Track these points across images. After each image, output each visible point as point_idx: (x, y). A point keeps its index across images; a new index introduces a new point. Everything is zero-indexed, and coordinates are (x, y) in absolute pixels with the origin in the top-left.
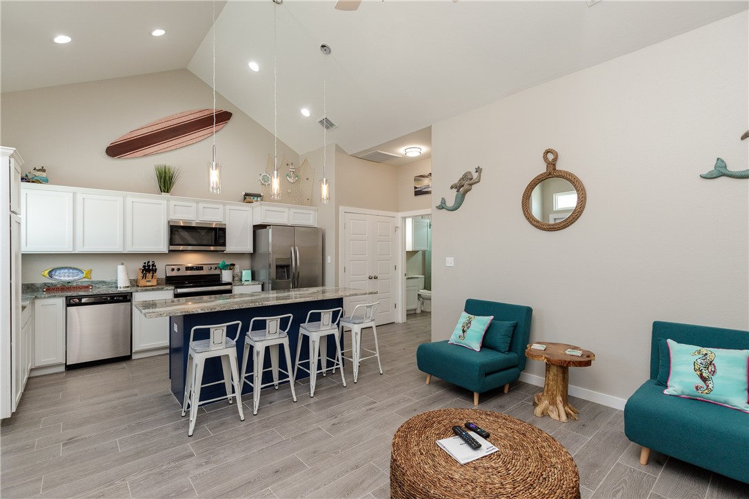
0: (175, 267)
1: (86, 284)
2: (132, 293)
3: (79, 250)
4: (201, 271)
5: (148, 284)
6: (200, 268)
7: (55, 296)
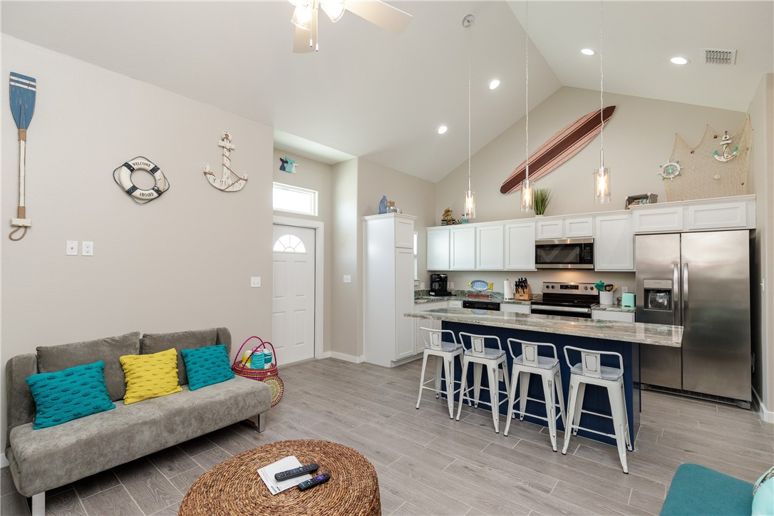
0: (550, 285)
1: (489, 294)
2: (499, 304)
3: (478, 268)
4: (576, 290)
5: (521, 298)
6: (576, 287)
7: (457, 300)
